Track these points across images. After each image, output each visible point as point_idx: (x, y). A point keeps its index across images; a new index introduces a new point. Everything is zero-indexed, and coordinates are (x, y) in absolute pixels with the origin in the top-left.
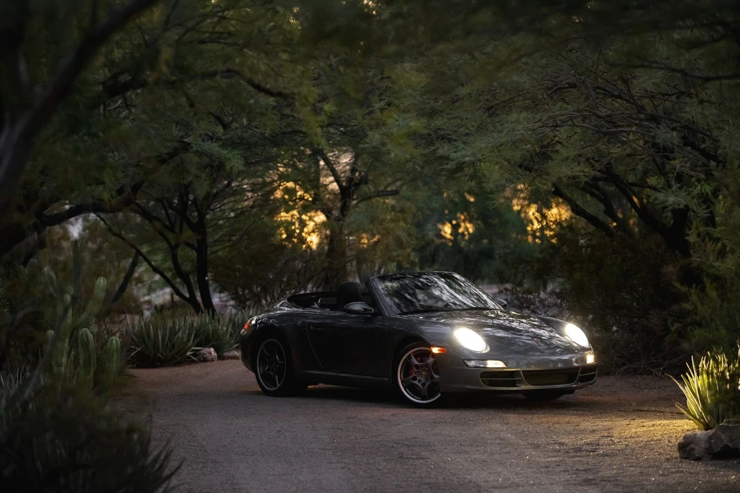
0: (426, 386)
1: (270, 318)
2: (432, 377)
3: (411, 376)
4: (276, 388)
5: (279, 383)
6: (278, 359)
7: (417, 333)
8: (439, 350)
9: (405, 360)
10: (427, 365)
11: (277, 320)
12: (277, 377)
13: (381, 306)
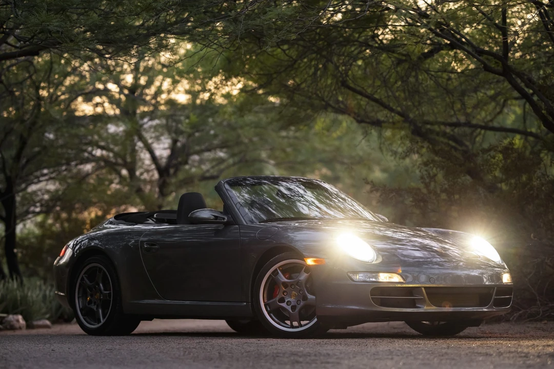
0: (297, 310)
1: (91, 239)
2: (305, 298)
3: (277, 298)
4: (100, 324)
5: (104, 317)
6: (102, 288)
7: (283, 241)
8: (315, 261)
9: (270, 276)
10: (298, 283)
11: (100, 241)
12: (100, 311)
13: (236, 213)
